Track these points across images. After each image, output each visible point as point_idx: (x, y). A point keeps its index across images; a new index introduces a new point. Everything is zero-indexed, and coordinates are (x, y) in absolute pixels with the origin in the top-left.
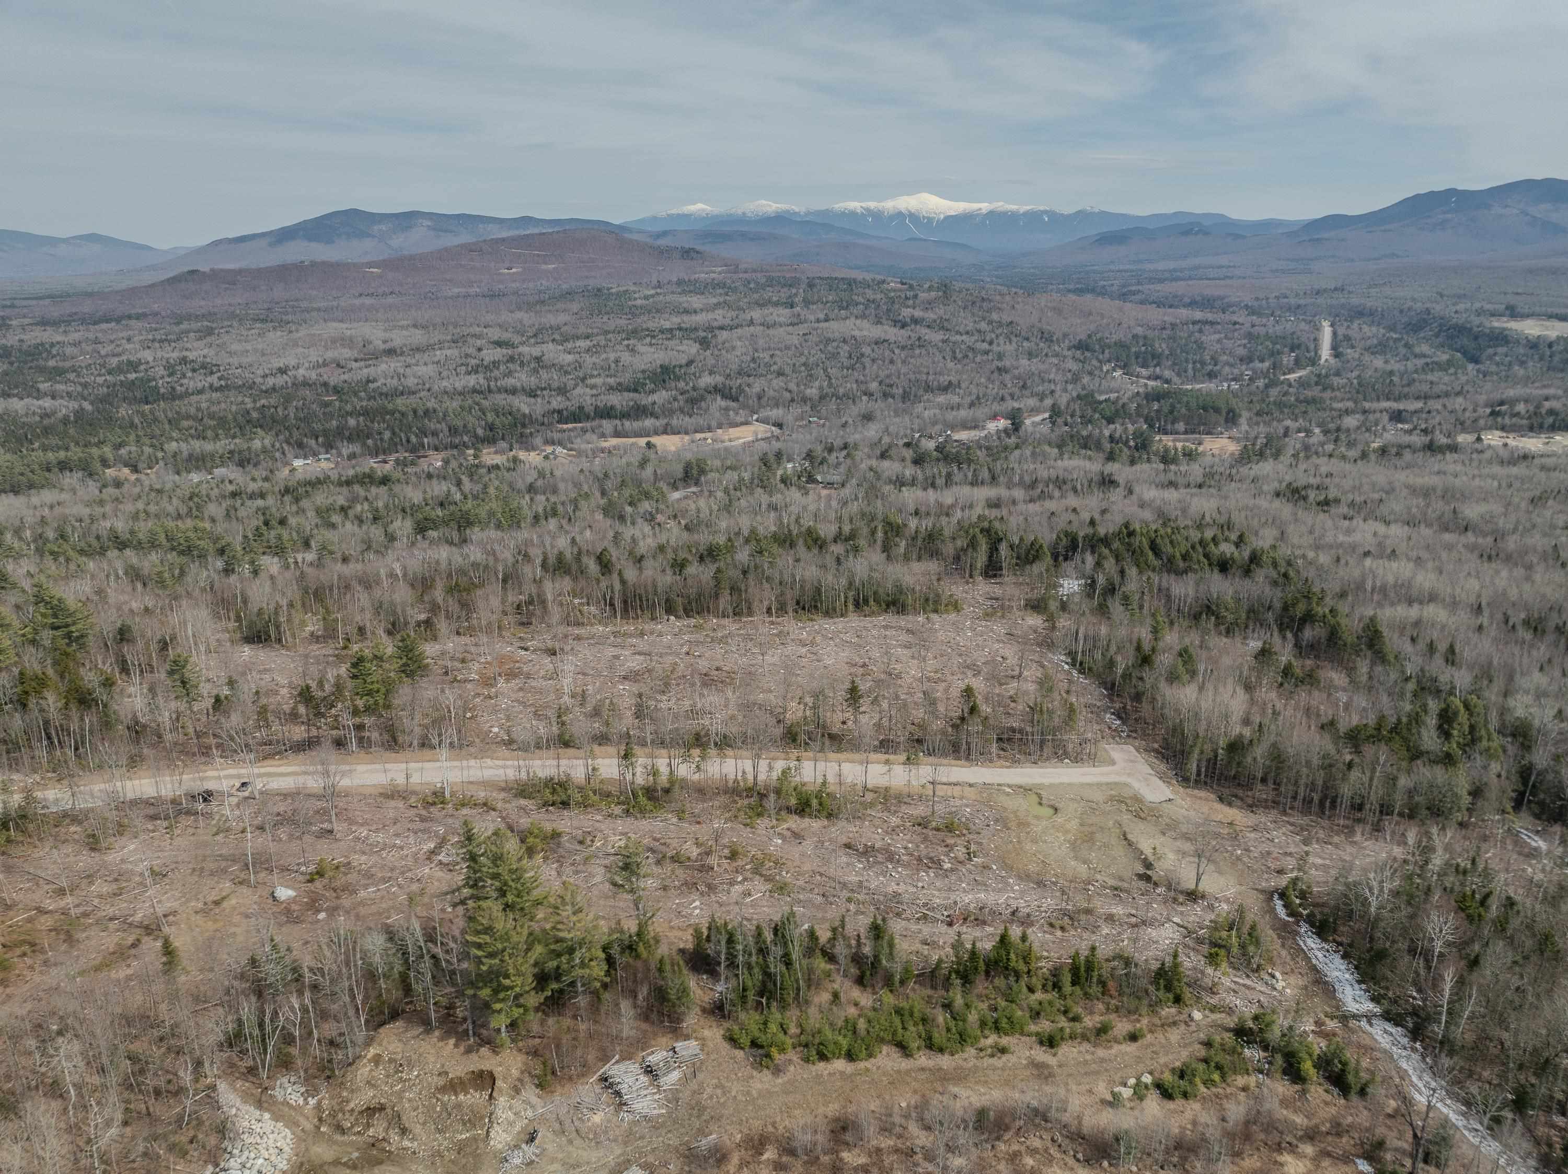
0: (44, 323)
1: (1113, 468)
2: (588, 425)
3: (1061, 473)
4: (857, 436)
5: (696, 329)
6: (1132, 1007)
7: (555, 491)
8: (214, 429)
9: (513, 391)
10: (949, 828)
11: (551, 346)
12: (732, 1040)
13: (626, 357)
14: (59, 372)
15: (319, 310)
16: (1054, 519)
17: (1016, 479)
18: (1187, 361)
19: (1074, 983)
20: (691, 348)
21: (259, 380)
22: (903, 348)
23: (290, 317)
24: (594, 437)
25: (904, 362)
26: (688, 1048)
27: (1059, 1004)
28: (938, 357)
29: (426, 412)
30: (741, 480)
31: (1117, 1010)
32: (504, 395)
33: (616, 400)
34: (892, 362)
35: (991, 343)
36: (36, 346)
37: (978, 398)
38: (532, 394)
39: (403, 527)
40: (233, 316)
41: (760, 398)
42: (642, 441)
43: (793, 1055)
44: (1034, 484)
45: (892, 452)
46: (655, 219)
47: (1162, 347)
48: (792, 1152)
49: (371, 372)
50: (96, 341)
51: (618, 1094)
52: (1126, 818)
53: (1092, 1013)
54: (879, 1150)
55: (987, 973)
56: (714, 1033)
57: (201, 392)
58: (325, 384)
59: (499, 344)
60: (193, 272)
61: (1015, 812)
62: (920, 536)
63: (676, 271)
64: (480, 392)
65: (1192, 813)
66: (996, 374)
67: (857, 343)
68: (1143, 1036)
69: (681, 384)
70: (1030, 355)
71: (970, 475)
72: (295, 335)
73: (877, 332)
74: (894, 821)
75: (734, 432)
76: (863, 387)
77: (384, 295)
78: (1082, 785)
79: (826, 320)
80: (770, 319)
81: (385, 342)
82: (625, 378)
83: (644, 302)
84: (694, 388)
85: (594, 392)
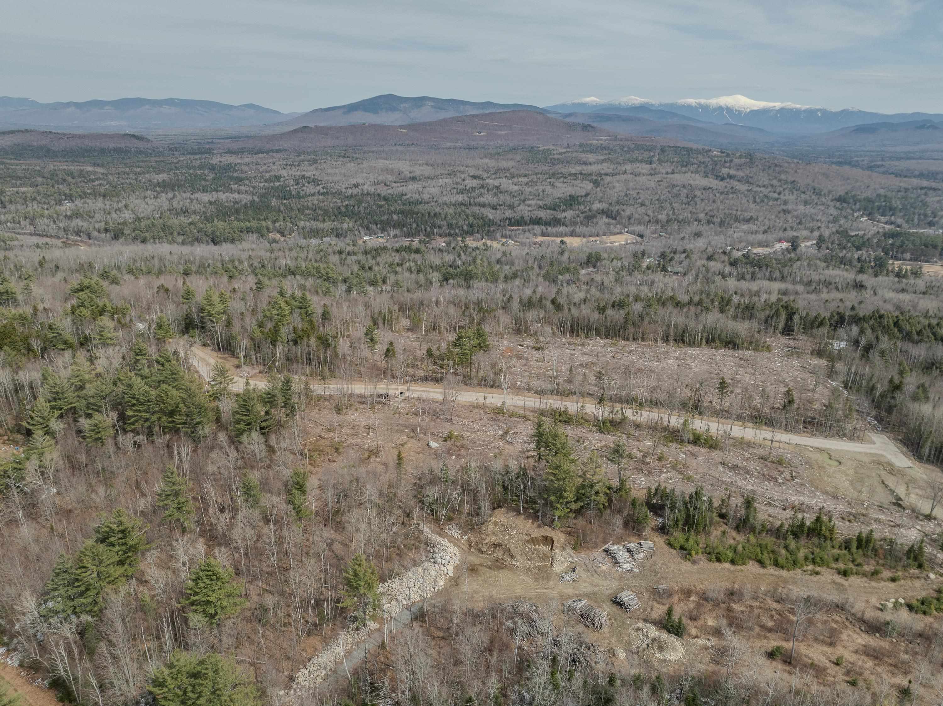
0: (230, 152)
1: (862, 277)
2: (526, 228)
3: (828, 277)
4: (692, 246)
5: (590, 175)
6: (893, 565)
7: (513, 264)
8: (322, 215)
9: (484, 205)
10: (780, 463)
11: (504, 180)
12: (670, 545)
13: (549, 189)
14: (239, 180)
15: (373, 152)
16: (828, 304)
17: (798, 279)
18: (914, 213)
19: (858, 548)
20: (589, 186)
21: (344, 190)
22: (722, 193)
23: (358, 156)
24: (531, 235)
25: (721, 202)
26: (647, 544)
27: (849, 557)
28: (744, 200)
29: (435, 215)
30: (623, 266)
31: (883, 565)
32: (478, 208)
33: (542, 214)
34: (714, 201)
35: (779, 194)
36: (228, 165)
37: (769, 228)
38: (494, 208)
39: (435, 276)
40: (327, 153)
41: (629, 218)
42: (558, 240)
43: (703, 557)
44: (810, 283)
45: (716, 257)
46: (563, 106)
47: (897, 203)
48: (706, 600)
49: (404, 189)
50: (257, 164)
51: (614, 558)
52: (883, 473)
53: (868, 564)
54: (751, 606)
55: (808, 535)
56: (660, 540)
57: (313, 195)
58: (379, 195)
59: (475, 177)
60: (306, 127)
61: (816, 461)
62: (741, 307)
63: (578, 138)
64: (465, 205)
65: (924, 476)
66: (782, 214)
68: (899, 580)
69: (582, 207)
70: (806, 203)
71: (768, 274)
72: (361, 166)
73: (705, 182)
74: (747, 455)
75: (613, 238)
76: (695, 216)
77: (408, 145)
78: (855, 452)
79: (673, 173)
80: (637, 171)
81: (411, 173)
82: (548, 201)
83: (559, 156)
84: (590, 210)
85: (530, 209)
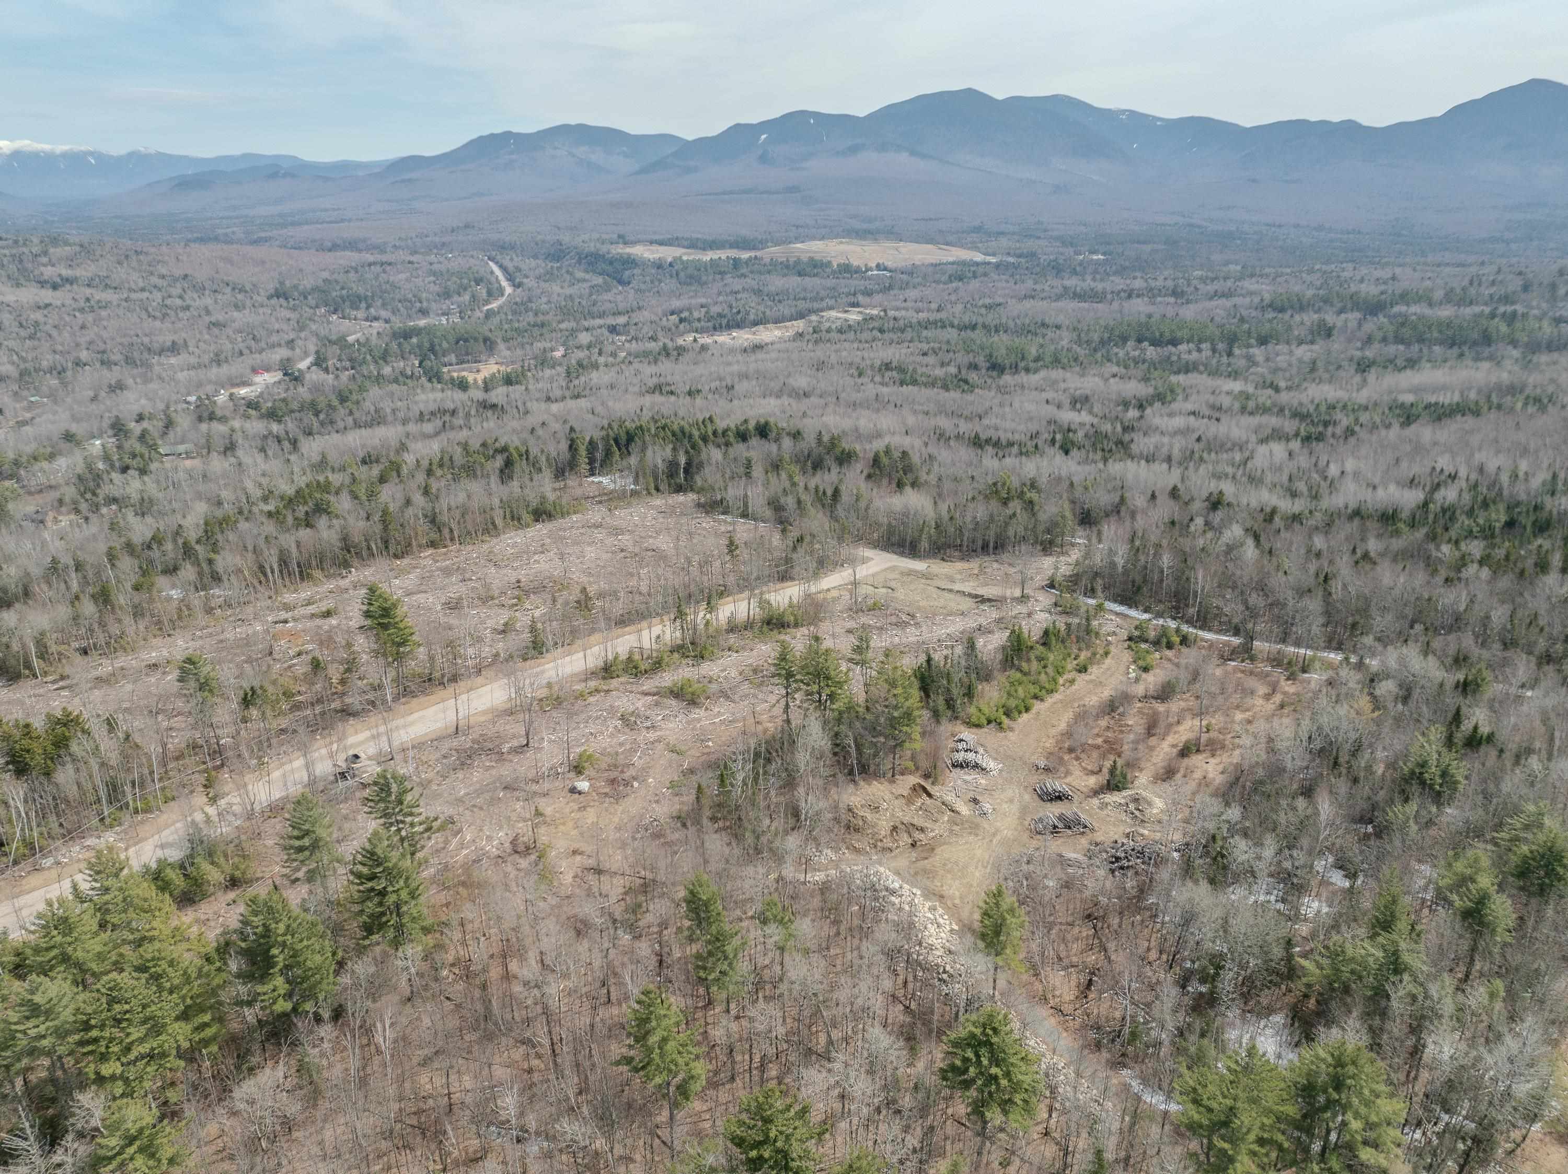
12: (975, 726)
18: (392, 300)
22: (81, 311)
25: (97, 326)
26: (966, 737)
28: (133, 318)
34: (82, 327)
43: (1006, 720)
47: (360, 289)
53: (1078, 653)
56: (960, 728)
66: (215, 330)
67: (17, 312)
70: (236, 307)
73: (27, 296)
76: (70, 358)
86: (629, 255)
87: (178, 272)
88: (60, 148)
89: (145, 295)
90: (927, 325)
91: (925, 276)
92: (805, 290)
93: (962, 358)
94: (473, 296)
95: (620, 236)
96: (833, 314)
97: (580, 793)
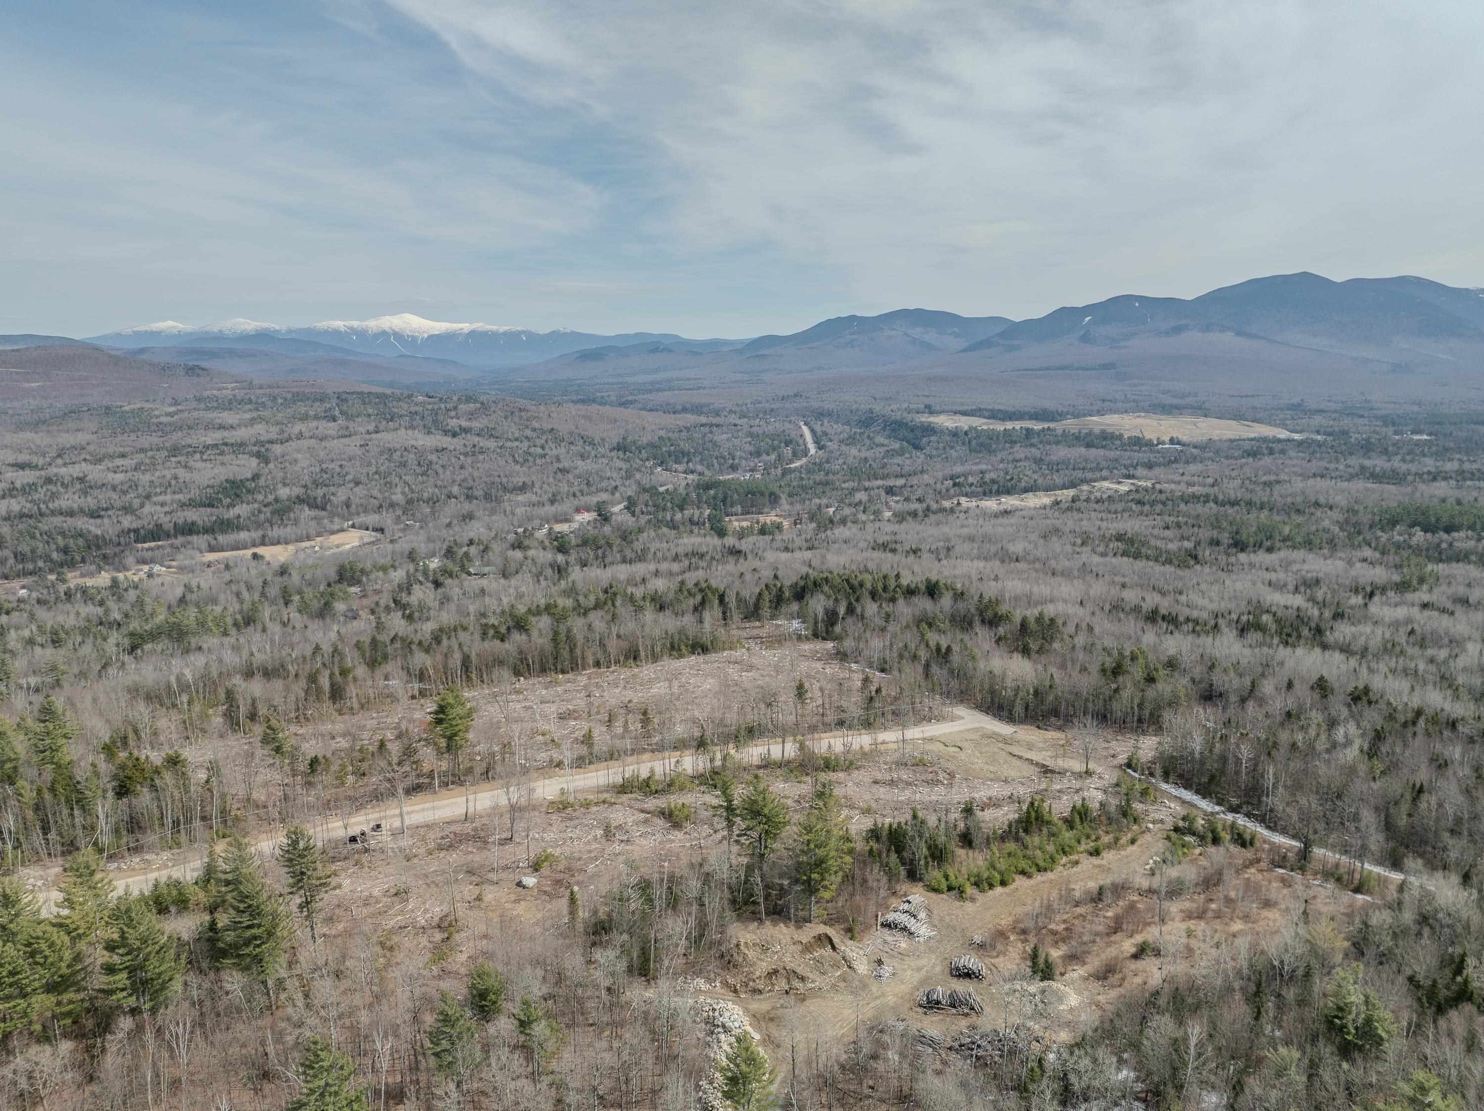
2: (177, 542)
3: (692, 548)
4: (474, 533)
5: (243, 444)
6: (1120, 828)
9: (71, 513)
11: (86, 465)
12: (935, 890)
13: (182, 473)
18: (710, 457)
20: (250, 463)
22: (465, 455)
24: (192, 552)
25: (472, 467)
26: (915, 899)
28: (501, 462)
31: (1111, 832)
32: (61, 518)
33: (192, 515)
34: (461, 467)
37: (554, 495)
38: (94, 514)
41: (347, 505)
42: (248, 553)
43: (975, 891)
44: (676, 558)
45: (528, 543)
46: (118, 335)
47: (686, 446)
51: (904, 929)
52: (1001, 745)
53: (1102, 835)
56: (918, 890)
59: (21, 466)
61: (937, 751)
63: (186, 388)
64: (31, 516)
65: (1033, 737)
66: (560, 475)
67: (420, 453)
69: (259, 497)
70: (582, 457)
73: (432, 441)
75: (335, 539)
76: (445, 491)
78: (958, 732)
79: (377, 432)
80: (319, 433)
82: (194, 493)
83: (169, 419)
84: (276, 500)
85: (167, 509)
86: (930, 423)
87: (547, 426)
88: (503, 329)
89: (516, 443)
90: (1186, 499)
91: (1217, 452)
92: (1086, 460)
93: (1205, 534)
94: (779, 456)
95: (926, 407)
96: (1106, 484)
97: (524, 887)
